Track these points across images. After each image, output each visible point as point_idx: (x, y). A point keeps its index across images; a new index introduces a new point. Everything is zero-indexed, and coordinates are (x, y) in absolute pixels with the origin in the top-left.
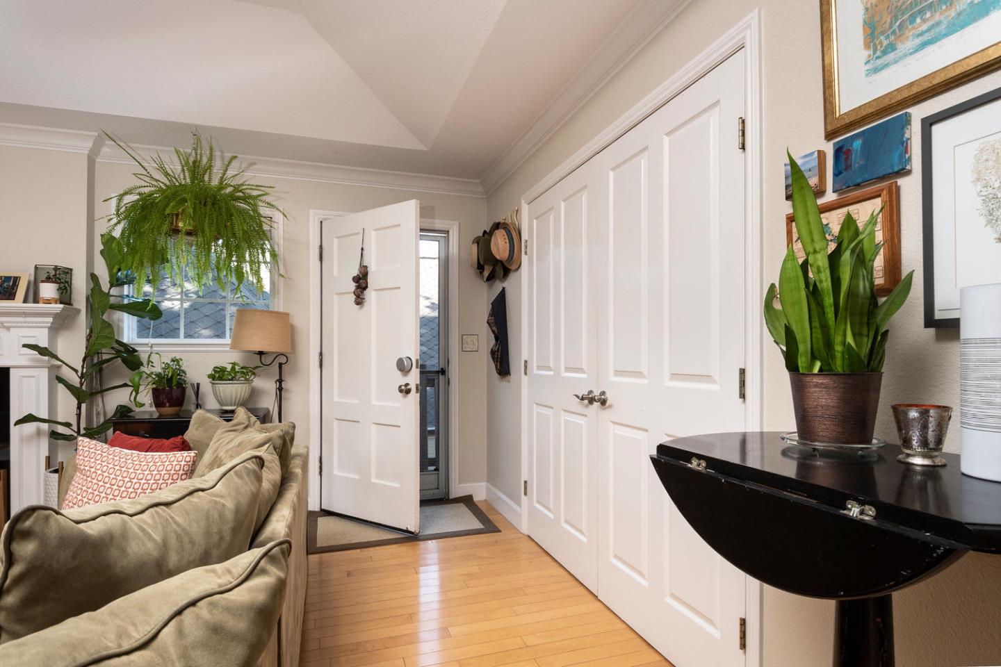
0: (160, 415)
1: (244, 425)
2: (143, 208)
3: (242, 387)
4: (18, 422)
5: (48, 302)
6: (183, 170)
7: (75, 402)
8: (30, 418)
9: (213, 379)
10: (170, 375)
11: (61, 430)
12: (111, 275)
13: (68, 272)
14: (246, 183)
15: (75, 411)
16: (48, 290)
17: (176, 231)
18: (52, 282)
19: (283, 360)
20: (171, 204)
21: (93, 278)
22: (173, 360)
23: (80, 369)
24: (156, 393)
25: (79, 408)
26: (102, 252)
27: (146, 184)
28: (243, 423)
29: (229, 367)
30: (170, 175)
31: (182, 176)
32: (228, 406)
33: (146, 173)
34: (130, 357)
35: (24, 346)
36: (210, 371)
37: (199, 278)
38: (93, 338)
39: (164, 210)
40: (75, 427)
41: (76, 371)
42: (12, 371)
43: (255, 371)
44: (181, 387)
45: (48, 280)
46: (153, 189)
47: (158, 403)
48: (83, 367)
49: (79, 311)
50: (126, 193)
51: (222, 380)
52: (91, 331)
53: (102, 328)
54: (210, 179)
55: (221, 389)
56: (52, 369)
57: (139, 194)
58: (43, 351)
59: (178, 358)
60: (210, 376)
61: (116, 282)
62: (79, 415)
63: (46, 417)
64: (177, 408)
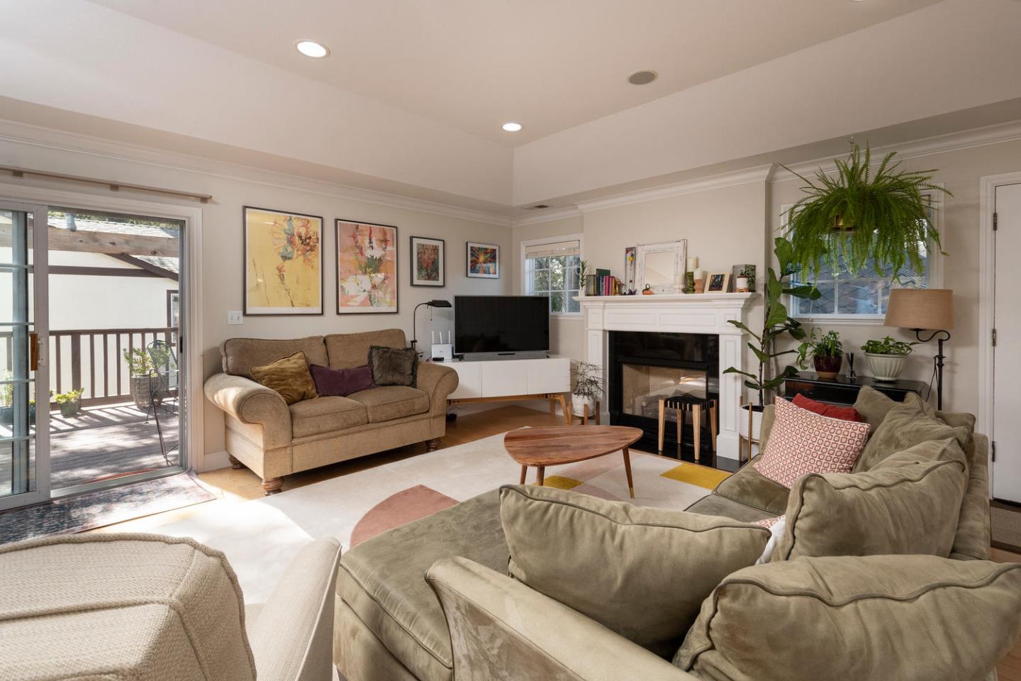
0: (820, 378)
1: (916, 410)
2: (810, 216)
3: (897, 360)
4: (725, 372)
5: (741, 291)
6: (842, 176)
7: (759, 361)
8: (732, 370)
9: (867, 352)
10: (829, 347)
11: (750, 379)
12: (782, 269)
13: (753, 268)
14: (905, 173)
15: (758, 368)
16: (741, 283)
17: (838, 229)
18: (744, 277)
19: (945, 336)
20: (834, 209)
21: (770, 271)
22: (830, 333)
23: (761, 337)
24: (817, 359)
25: (761, 365)
26: (775, 251)
27: (810, 195)
28: (915, 408)
29: (883, 341)
30: (830, 183)
31: (840, 182)
32: (882, 376)
33: (810, 186)
34: (796, 330)
35: (729, 321)
36: (864, 343)
37: (854, 263)
38: (770, 316)
39: (828, 214)
40: (758, 379)
41: (759, 339)
42: (720, 336)
43: (911, 347)
44: (838, 355)
45: (742, 275)
46: (816, 198)
47: (818, 368)
48: (763, 336)
49: (760, 295)
50: (795, 207)
51: (875, 353)
52: (769, 309)
53: (777, 309)
54: (867, 177)
55: (875, 361)
56: (745, 337)
57: (806, 204)
58: (738, 325)
59: (835, 331)
60: (863, 348)
61: (785, 272)
62: (761, 371)
63: (740, 370)
64: (834, 373)
